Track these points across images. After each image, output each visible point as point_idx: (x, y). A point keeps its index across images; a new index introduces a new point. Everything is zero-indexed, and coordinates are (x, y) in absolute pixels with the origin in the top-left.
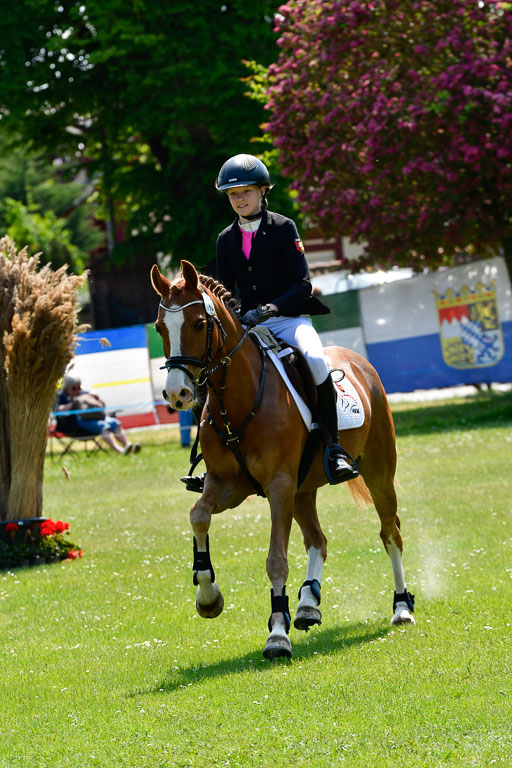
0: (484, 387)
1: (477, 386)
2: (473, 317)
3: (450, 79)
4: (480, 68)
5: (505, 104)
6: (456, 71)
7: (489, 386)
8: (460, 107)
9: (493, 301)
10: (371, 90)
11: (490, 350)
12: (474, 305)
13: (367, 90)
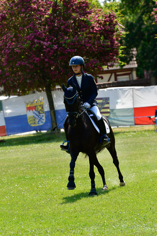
0: (39, 131)
1: (37, 131)
2: (37, 110)
3: (30, 38)
4: (39, 35)
5: (47, 45)
6: (32, 35)
7: (40, 131)
8: (33, 46)
9: (42, 105)
10: (6, 40)
11: (41, 120)
12: (37, 106)
13: (5, 40)
